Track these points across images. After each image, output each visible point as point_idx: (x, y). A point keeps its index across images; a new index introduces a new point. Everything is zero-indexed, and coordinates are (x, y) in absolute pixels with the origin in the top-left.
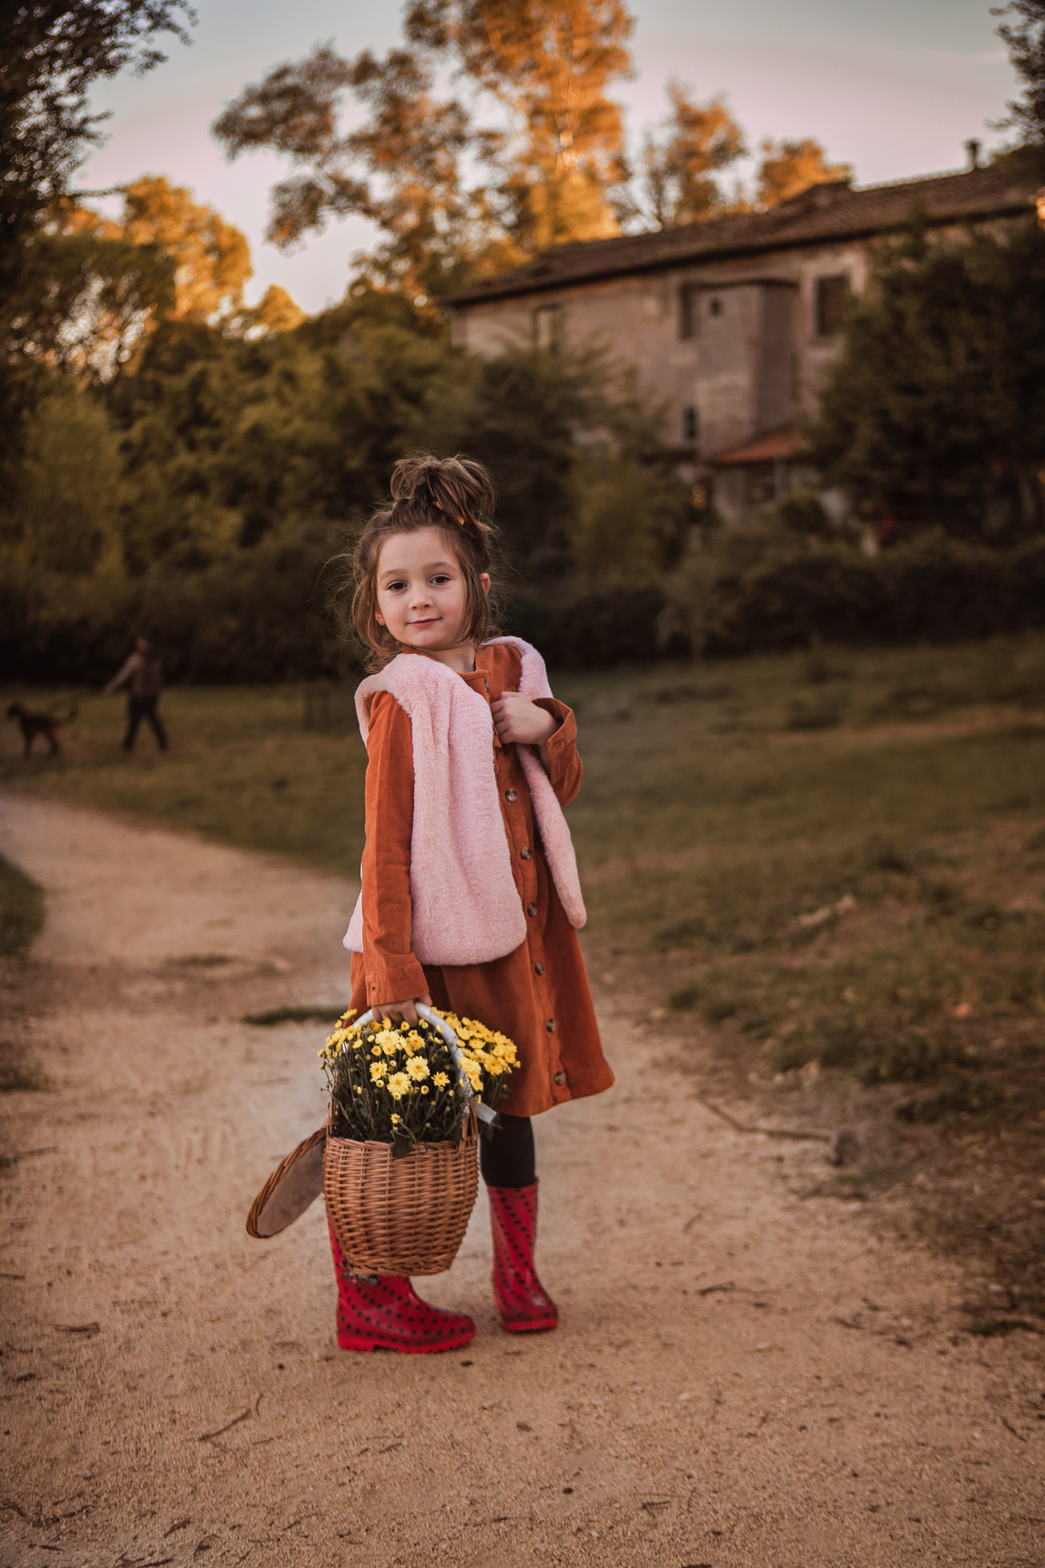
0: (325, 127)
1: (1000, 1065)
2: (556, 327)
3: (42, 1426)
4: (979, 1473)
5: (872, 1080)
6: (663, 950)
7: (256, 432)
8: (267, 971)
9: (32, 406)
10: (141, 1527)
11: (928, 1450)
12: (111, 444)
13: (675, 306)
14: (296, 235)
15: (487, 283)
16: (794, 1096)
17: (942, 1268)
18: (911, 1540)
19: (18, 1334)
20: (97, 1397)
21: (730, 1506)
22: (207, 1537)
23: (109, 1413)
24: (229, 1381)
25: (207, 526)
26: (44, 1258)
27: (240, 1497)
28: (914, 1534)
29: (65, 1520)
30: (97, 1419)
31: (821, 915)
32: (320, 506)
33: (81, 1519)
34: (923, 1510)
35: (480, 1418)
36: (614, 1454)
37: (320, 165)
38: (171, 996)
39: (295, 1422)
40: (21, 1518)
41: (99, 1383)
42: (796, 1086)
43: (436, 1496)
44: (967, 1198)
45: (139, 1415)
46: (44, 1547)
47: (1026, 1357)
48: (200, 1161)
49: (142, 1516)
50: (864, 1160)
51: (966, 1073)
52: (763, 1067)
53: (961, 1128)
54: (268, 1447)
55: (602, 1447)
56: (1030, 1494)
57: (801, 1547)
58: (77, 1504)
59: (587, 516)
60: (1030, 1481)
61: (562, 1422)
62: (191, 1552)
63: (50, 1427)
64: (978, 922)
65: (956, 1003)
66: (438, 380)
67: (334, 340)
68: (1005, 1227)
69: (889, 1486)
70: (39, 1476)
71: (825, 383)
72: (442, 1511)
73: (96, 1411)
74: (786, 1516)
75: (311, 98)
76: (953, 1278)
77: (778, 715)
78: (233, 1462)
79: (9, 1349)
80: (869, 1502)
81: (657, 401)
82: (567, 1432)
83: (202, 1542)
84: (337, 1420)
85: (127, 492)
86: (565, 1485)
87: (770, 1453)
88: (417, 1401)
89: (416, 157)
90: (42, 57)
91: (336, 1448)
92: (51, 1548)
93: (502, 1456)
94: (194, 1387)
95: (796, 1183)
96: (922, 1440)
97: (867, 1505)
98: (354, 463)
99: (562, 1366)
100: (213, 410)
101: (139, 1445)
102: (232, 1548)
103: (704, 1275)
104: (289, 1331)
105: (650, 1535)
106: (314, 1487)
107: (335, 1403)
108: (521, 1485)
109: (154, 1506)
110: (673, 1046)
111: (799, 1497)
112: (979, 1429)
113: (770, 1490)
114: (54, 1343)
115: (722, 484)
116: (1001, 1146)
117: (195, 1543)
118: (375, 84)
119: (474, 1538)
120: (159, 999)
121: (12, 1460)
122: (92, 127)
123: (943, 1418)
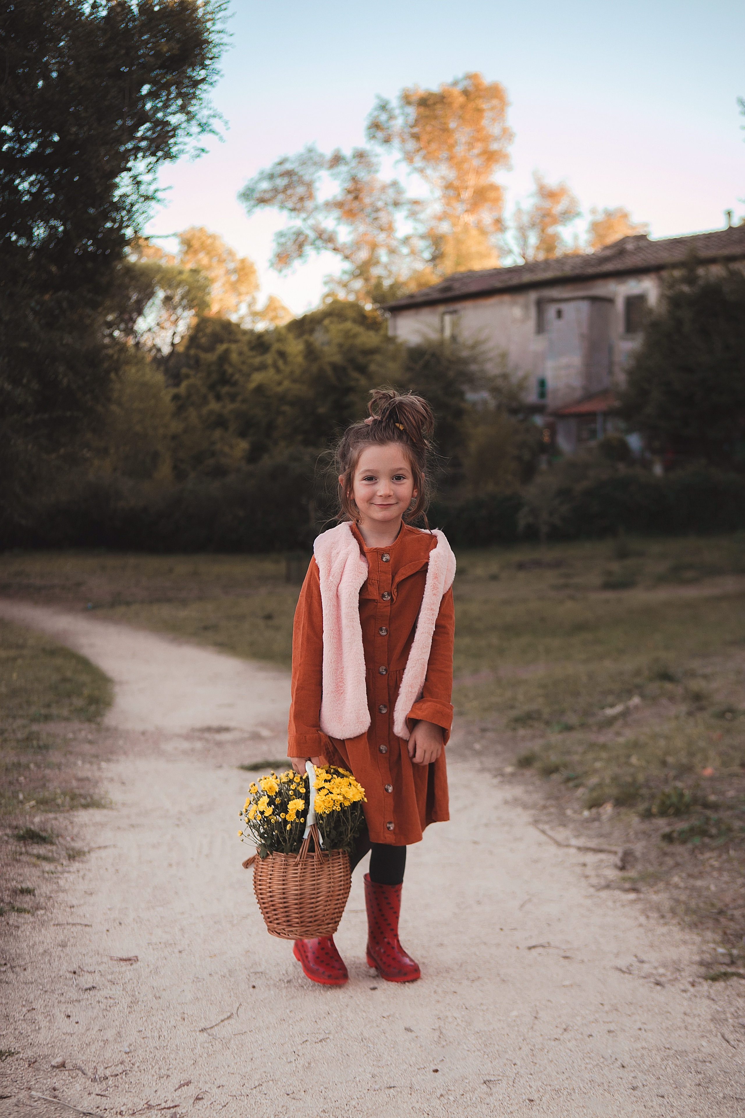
0: (310, 196)
1: (731, 808)
2: (455, 325)
3: (99, 1019)
4: (704, 1068)
5: (647, 815)
6: (514, 729)
7: (260, 389)
8: (256, 737)
9: (117, 370)
10: (160, 1084)
11: (672, 1052)
12: (167, 396)
13: (533, 312)
14: (289, 264)
15: (412, 296)
16: (596, 824)
17: (687, 937)
18: (658, 1109)
19: (86, 961)
20: (135, 1002)
21: (540, 1083)
22: (201, 1092)
23: (142, 1013)
24: (220, 995)
25: (226, 449)
26: (105, 914)
27: (224, 1067)
28: (660, 1105)
29: (111, 1078)
30: (135, 1016)
31: (619, 708)
32: (300, 438)
33: (122, 1078)
34: (667, 1090)
35: (381, 1023)
36: (467, 1048)
37: (305, 220)
38: (193, 750)
39: (261, 1022)
40: (84, 1076)
41: (137, 993)
42: (597, 819)
43: (350, 1071)
44: (705, 893)
45: (162, 1014)
46: (97, 1095)
47: (739, 995)
48: (207, 856)
49: (161, 1077)
50: (639, 867)
51: (708, 813)
52: (576, 806)
53: (704, 848)
54: (243, 1037)
55: (459, 1044)
56: (737, 1082)
57: (585, 1111)
58: (120, 1069)
59: (473, 446)
60: (738, 1074)
61: (434, 1028)
62: (191, 1101)
63: (104, 1020)
64: (721, 715)
65: (704, 767)
66: (378, 357)
67: (312, 331)
68: (730, 912)
69: (645, 1074)
70: (96, 1050)
71: (629, 363)
72: (353, 1081)
73: (134, 1011)
74: (577, 1091)
75: (301, 177)
76: (694, 944)
77: (595, 579)
78: (220, 1045)
79: (80, 970)
80: (631, 1084)
81: (520, 374)
82: (437, 1033)
83: (198, 1095)
84: (288, 1022)
85: (176, 426)
86: (435, 1068)
87: (567, 1051)
88: (341, 1011)
89: (368, 216)
90: (130, 150)
91: (287, 1039)
92: (102, 1096)
93: (393, 1048)
94: (197, 998)
95: (594, 881)
96: (667, 1046)
97: (630, 1086)
98: (321, 410)
99: (435, 992)
100: (232, 375)
101: (160, 1033)
102: (218, 1099)
103: (531, 937)
104: (260, 965)
105: (488, 1101)
106: (271, 1063)
107: (288, 1011)
108: (405, 1066)
109: (169, 1071)
110: (518, 791)
111: (586, 1080)
112: (706, 1040)
113: (567, 1075)
114: (109, 968)
115: (561, 428)
116: (730, 860)
117: (194, 1095)
118: (343, 169)
119: (373, 1098)
120: (185, 752)
121: (79, 1040)
122: (159, 195)
123: (683, 1032)
